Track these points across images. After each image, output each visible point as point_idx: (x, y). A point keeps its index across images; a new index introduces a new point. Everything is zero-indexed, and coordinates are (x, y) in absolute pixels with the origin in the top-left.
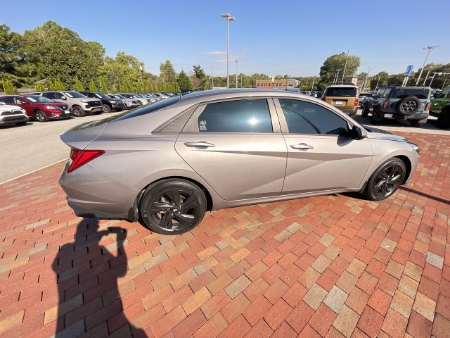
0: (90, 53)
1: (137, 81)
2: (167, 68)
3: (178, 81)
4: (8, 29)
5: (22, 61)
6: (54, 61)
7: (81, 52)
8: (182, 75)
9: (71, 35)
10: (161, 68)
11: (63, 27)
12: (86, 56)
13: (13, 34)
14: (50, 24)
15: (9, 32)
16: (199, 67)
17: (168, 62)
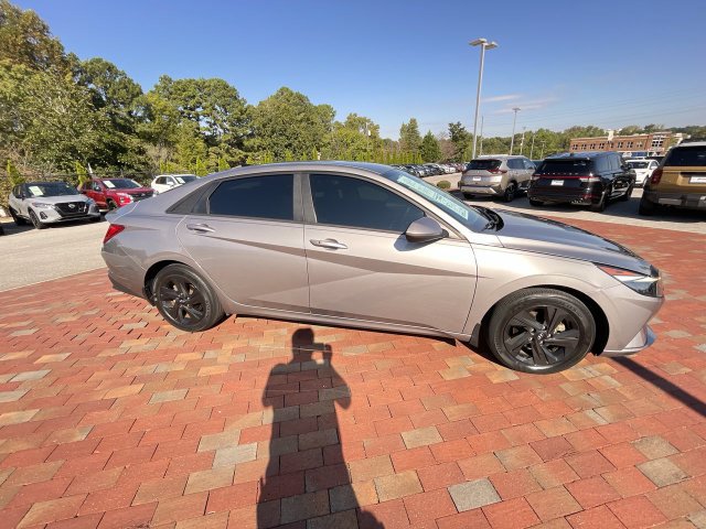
0: (317, 120)
1: (365, 151)
2: (410, 130)
3: (420, 148)
4: (245, 102)
5: (252, 135)
6: (273, 132)
7: (308, 119)
8: (429, 138)
9: (301, 98)
10: (402, 130)
11: (295, 92)
12: (312, 123)
13: (249, 106)
14: (282, 91)
15: (246, 106)
16: (459, 124)
17: (413, 121)
